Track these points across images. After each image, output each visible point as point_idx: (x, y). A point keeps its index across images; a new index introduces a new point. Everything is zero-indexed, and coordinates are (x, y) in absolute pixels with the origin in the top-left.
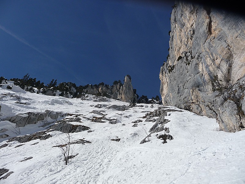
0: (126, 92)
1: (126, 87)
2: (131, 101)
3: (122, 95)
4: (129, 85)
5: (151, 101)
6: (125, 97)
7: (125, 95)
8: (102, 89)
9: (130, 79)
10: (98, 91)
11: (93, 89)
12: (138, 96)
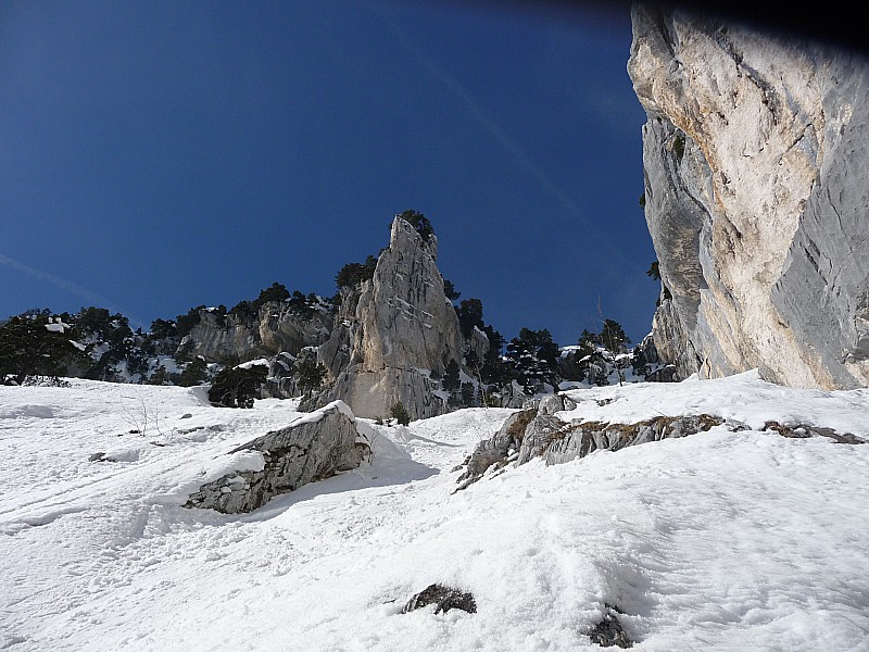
0: (385, 312)
1: (394, 281)
2: (434, 375)
3: (364, 341)
4: (417, 268)
5: (579, 354)
6: (384, 350)
7: (382, 337)
8: (272, 323)
9: (425, 232)
10: (257, 338)
11: (228, 328)
12: (495, 340)
